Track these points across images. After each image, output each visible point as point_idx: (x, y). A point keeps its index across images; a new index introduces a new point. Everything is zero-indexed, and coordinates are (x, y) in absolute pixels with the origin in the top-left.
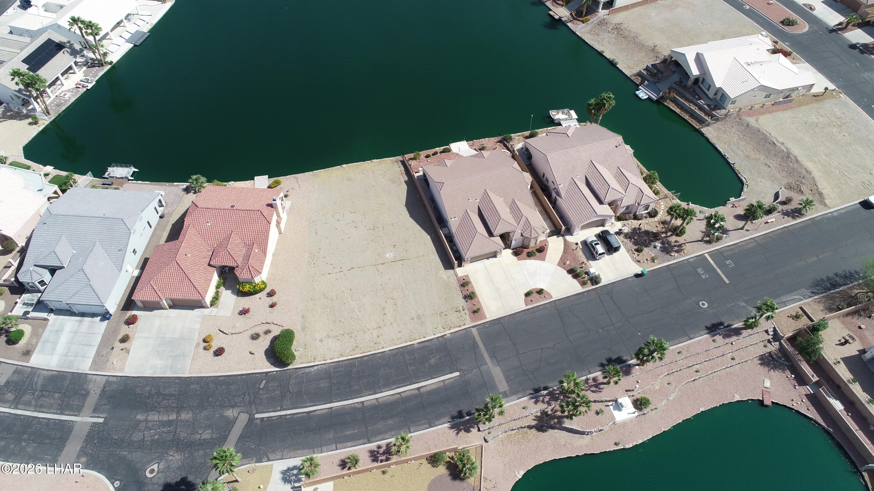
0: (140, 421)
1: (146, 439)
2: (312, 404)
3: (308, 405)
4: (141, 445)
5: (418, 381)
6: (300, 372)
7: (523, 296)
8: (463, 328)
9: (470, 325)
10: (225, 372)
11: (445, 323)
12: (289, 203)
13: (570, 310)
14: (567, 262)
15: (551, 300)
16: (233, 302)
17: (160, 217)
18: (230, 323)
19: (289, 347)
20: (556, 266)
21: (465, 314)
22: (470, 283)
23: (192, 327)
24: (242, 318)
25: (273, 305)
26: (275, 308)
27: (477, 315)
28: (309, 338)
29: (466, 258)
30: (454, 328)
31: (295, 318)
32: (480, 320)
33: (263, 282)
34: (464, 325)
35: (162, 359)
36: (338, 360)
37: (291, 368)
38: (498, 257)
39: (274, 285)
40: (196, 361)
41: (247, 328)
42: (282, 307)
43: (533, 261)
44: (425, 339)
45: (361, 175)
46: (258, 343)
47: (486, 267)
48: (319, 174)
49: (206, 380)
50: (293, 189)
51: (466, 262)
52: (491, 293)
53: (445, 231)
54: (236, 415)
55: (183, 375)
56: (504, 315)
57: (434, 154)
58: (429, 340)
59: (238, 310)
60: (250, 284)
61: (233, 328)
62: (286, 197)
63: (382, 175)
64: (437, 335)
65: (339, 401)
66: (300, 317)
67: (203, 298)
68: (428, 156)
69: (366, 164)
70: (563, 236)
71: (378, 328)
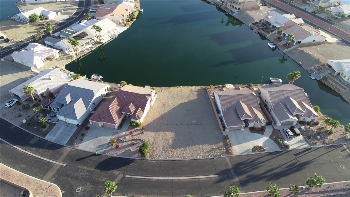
0: (79, 169)
1: (79, 176)
2: (151, 176)
3: (148, 176)
4: (77, 178)
5: (199, 175)
6: (148, 162)
7: (252, 148)
8: (222, 156)
9: (226, 156)
10: (118, 155)
11: (214, 153)
12: (156, 96)
13: (274, 158)
14: (274, 137)
15: (265, 152)
16: (127, 128)
17: (107, 94)
18: (124, 136)
19: (145, 150)
20: (268, 138)
21: (224, 151)
22: (228, 138)
23: (108, 136)
24: (129, 136)
25: (142, 133)
26: (143, 134)
27: (229, 152)
28: (154, 148)
29: (227, 127)
30: (218, 156)
31: (150, 139)
32: (231, 155)
33: (140, 123)
34: (223, 155)
35: (94, 146)
36: (165, 160)
37: (145, 159)
38: (242, 130)
39: (144, 125)
40: (107, 149)
41: (130, 139)
42: (146, 134)
43: (258, 134)
44: (205, 158)
45: (187, 91)
46: (133, 146)
47: (236, 133)
48: (170, 88)
49: (109, 157)
50: (159, 92)
51: (227, 129)
52: (237, 144)
53: (220, 116)
54: (118, 174)
55: (100, 154)
56: (242, 155)
57: (218, 87)
58: (206, 159)
59: (128, 132)
60: (135, 122)
61: (125, 138)
62: (156, 94)
63: (195, 92)
64: (210, 157)
65: (162, 177)
66: (153, 139)
67: (115, 124)
68: (216, 87)
69: (190, 87)
70: (272, 126)
71: (185, 150)
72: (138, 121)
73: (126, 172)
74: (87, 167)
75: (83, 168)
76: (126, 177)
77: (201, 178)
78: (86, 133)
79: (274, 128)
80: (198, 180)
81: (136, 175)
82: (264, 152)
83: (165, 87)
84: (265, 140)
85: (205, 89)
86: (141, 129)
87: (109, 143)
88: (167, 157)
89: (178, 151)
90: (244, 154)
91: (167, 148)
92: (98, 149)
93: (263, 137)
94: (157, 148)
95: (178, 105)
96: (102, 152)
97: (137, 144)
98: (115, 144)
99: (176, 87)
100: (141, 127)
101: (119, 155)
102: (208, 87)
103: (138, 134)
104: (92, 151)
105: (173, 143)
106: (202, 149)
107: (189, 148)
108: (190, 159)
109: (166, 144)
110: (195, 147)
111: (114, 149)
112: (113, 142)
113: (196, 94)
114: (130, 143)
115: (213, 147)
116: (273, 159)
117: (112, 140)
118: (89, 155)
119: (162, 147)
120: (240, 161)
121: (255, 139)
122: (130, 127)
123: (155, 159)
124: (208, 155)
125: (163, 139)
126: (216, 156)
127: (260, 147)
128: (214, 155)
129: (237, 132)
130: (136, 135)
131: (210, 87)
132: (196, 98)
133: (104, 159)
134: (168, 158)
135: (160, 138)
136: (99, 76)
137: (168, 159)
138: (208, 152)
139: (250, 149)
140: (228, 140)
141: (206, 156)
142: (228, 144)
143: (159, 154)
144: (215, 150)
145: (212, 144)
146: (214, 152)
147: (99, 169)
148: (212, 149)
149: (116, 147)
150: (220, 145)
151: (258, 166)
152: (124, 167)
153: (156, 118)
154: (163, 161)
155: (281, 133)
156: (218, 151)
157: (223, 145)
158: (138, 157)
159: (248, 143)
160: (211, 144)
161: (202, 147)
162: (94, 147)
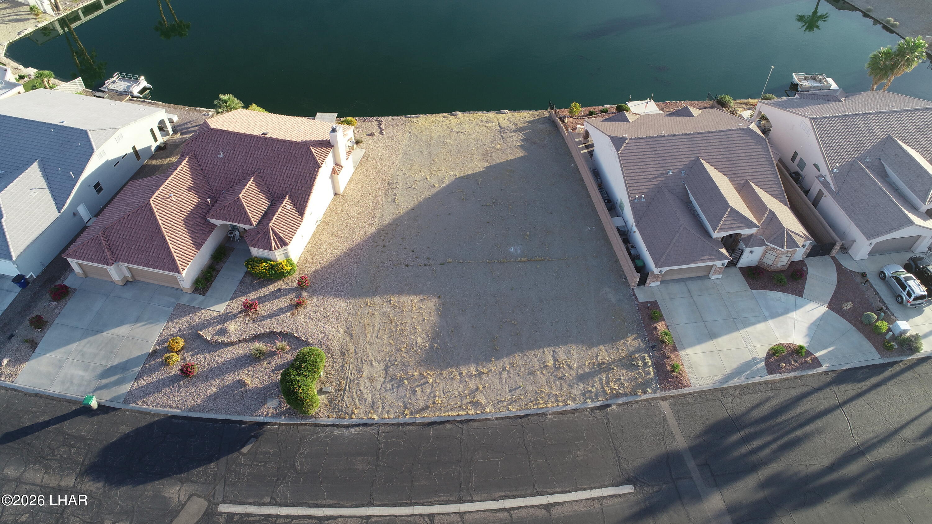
2: (332, 502)
3: (324, 502)
5: (549, 490)
6: (322, 434)
7: (762, 353)
8: (643, 397)
9: (657, 395)
10: (188, 410)
11: (607, 383)
12: (359, 152)
13: (860, 395)
14: (848, 306)
15: (819, 370)
16: (232, 288)
17: (159, 148)
18: (219, 323)
19: (308, 381)
20: (824, 309)
21: (649, 373)
22: (661, 318)
23: (153, 320)
24: (241, 318)
25: (298, 305)
26: (302, 309)
27: (672, 377)
28: (350, 372)
29: (656, 271)
30: (626, 395)
31: (333, 331)
32: (678, 388)
33: (289, 261)
34: (645, 392)
35: (86, 369)
36: (396, 421)
37: (307, 422)
38: (714, 277)
39: (309, 270)
40: (143, 382)
41: (245, 336)
42: (315, 309)
43: (779, 295)
44: (569, 408)
45: (482, 128)
46: (257, 366)
47: (689, 291)
48: (415, 120)
49: (149, 420)
50: (372, 134)
51: (656, 277)
52: (700, 340)
53: (618, 222)
54: (183, 498)
55: (111, 405)
56: (726, 385)
57: (602, 111)
58: (575, 410)
59: (237, 304)
60: (266, 260)
61: (222, 332)
62: (358, 142)
63: (515, 131)
64: (591, 404)
65: (385, 505)
66: (342, 331)
67: (179, 272)
68: (591, 114)
69: (492, 115)
70: (833, 258)
71: (480, 374)
72: (278, 256)
73: (220, 488)
74: (47, 468)
75: (28, 476)
76: (222, 513)
77: (556, 504)
78: (57, 311)
79: (839, 268)
80: (543, 512)
81: (267, 500)
82: (814, 372)
83: (395, 118)
84: (814, 319)
85: (550, 121)
86: (293, 290)
87: (154, 354)
88: (406, 407)
89: (453, 379)
90: (735, 382)
91: (405, 366)
92: (104, 381)
93: (801, 306)
94: (360, 372)
95: (446, 183)
96: (118, 397)
97: (274, 353)
98: (176, 358)
99: (439, 117)
100: (292, 282)
101: (193, 409)
102: (564, 112)
103: (282, 311)
104: (73, 392)
105: (431, 346)
106: (557, 367)
107: (500, 367)
108: (506, 414)
109: (399, 350)
110: (523, 359)
111: (172, 381)
112: (169, 349)
113: (516, 139)
114: (246, 351)
115: (600, 357)
116: (859, 401)
117: (167, 340)
118: (59, 414)
119: (383, 366)
120: (721, 414)
121: (774, 316)
122: (248, 280)
123: (355, 419)
124: (584, 394)
125: (387, 327)
126: (617, 396)
127: (798, 351)
128: (606, 394)
129: (694, 286)
130: (270, 316)
131: (571, 112)
132: (519, 154)
133: (125, 429)
134: (411, 413)
135: (374, 326)
136: (136, 80)
137: (408, 419)
138: (582, 378)
139: (755, 361)
140: (661, 323)
141: (574, 399)
142: (663, 342)
143: (368, 397)
144: (610, 369)
145: (598, 345)
146: (607, 377)
147: (97, 479)
148: (599, 365)
149: (182, 371)
150: (630, 349)
151: (799, 432)
152: (212, 465)
153: (360, 239)
154: (388, 429)
155: (872, 286)
156: (625, 374)
157: (643, 346)
158: (277, 416)
159: (742, 331)
160: (591, 344)
161: (555, 359)
162: (87, 375)
